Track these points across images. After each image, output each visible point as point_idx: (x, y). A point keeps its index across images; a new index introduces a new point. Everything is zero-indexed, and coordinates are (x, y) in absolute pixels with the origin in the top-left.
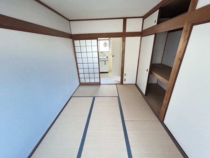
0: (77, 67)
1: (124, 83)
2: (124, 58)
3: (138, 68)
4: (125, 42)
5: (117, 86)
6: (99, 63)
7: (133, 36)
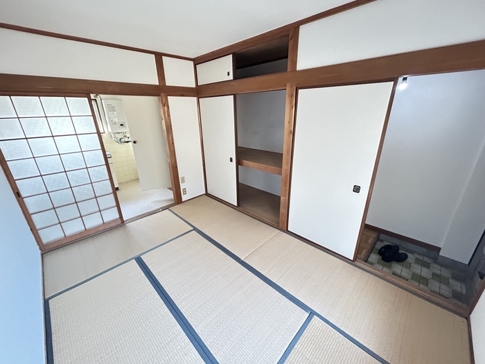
0: (18, 194)
1: (184, 198)
2: (173, 143)
3: (204, 161)
4: (168, 106)
5: (170, 210)
6: (107, 164)
7: (182, 96)
